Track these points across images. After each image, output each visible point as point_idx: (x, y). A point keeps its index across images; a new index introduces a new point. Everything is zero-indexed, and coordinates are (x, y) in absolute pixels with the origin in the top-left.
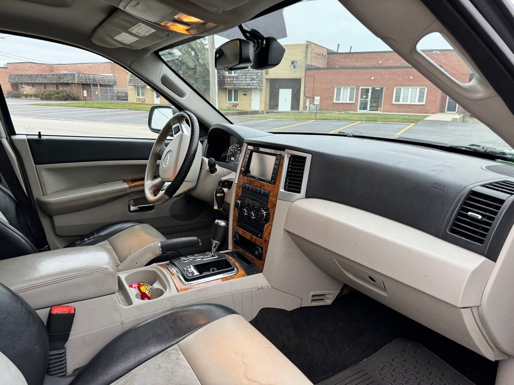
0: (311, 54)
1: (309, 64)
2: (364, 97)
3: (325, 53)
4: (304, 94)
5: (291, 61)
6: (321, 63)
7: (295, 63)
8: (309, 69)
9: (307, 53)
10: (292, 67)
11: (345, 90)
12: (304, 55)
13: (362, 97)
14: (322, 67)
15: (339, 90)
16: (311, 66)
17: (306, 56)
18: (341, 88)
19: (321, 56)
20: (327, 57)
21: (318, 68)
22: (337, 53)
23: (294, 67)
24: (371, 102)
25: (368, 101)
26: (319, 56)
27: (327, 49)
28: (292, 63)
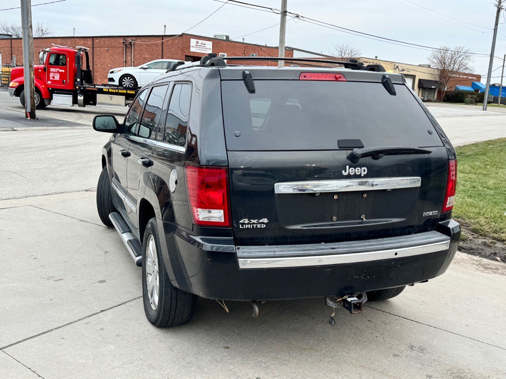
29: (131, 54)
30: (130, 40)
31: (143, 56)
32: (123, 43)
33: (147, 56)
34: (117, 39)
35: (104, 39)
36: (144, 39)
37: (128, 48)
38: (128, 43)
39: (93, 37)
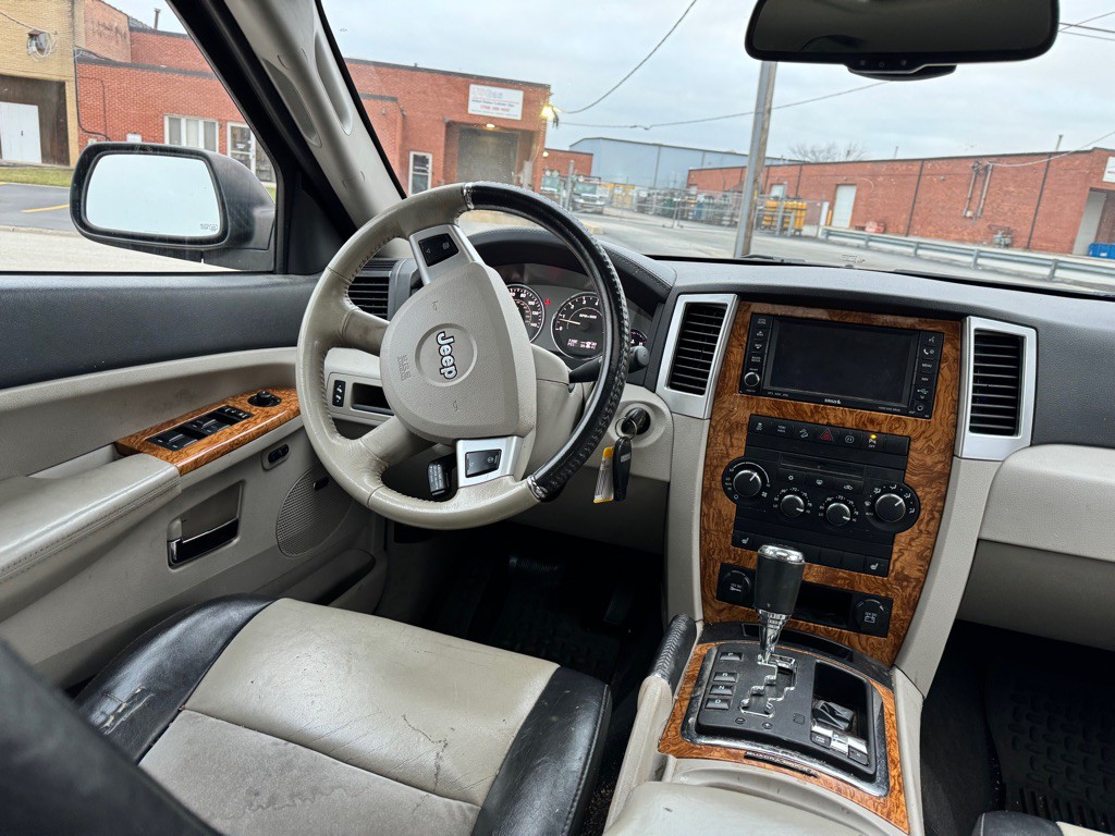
0: (86, 21)
1: (83, 46)
2: (241, 146)
3: (124, 28)
4: (80, 125)
5: (30, 31)
6: (117, 52)
7: (41, 36)
8: (83, 59)
9: (73, 16)
10: (34, 49)
11: (192, 126)
12: (66, 20)
13: (234, 146)
14: (118, 60)
15: (175, 122)
16: (90, 52)
17: (72, 26)
18: (179, 120)
19: (113, 34)
20: (128, 36)
21: (107, 62)
22: (155, 32)
23: (41, 50)
24: (257, 161)
25: (251, 157)
26: (107, 32)
27: (128, 18)
28: (32, 36)
29: (984, 185)
30: (986, 162)
31: (1005, 188)
32: (974, 167)
33: (1012, 189)
34: (963, 160)
35: (941, 162)
36: (1012, 160)
37: (981, 175)
38: (980, 167)
39: (923, 160)
